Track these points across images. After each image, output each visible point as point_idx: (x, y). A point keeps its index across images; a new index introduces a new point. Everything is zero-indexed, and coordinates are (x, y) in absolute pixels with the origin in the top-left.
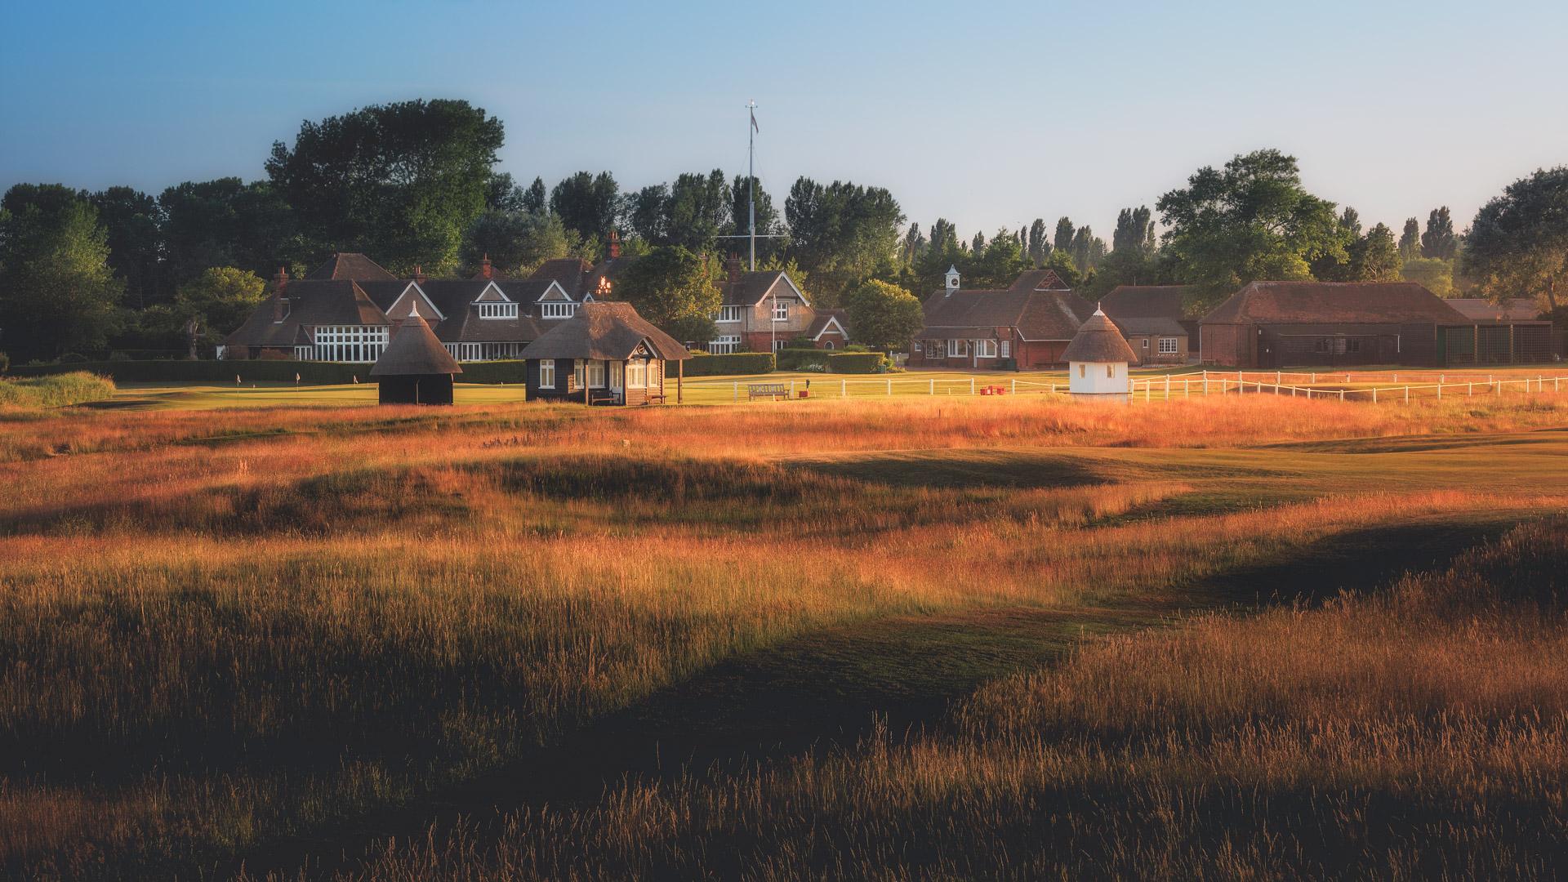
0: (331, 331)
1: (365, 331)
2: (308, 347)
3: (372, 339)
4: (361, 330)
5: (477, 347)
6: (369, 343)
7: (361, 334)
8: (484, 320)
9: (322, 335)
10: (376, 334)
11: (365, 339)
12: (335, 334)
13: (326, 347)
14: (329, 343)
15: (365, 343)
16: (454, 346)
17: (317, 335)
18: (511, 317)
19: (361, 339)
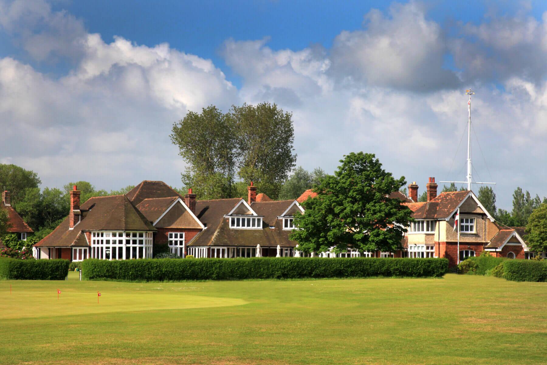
0: (102, 236)
1: (128, 235)
2: (85, 248)
3: (134, 242)
4: (124, 235)
5: (223, 250)
6: (131, 245)
7: (124, 238)
8: (233, 230)
9: (96, 238)
10: (138, 238)
11: (128, 242)
12: (105, 238)
13: (98, 248)
14: (100, 245)
15: (128, 245)
16: (203, 249)
17: (93, 238)
18: (256, 227)
19: (124, 242)
